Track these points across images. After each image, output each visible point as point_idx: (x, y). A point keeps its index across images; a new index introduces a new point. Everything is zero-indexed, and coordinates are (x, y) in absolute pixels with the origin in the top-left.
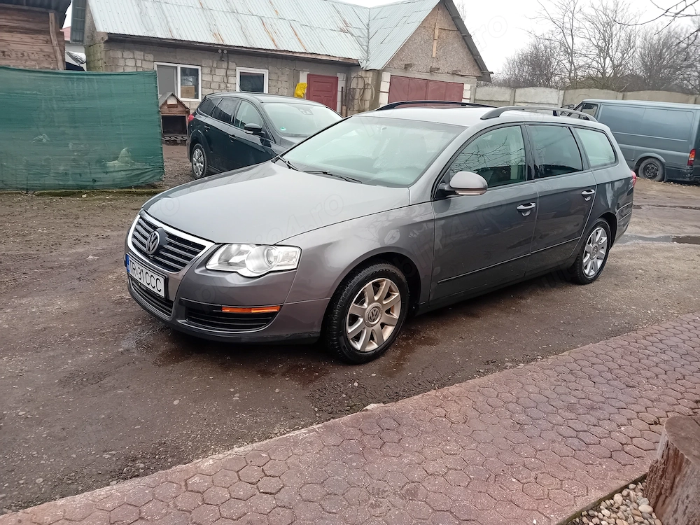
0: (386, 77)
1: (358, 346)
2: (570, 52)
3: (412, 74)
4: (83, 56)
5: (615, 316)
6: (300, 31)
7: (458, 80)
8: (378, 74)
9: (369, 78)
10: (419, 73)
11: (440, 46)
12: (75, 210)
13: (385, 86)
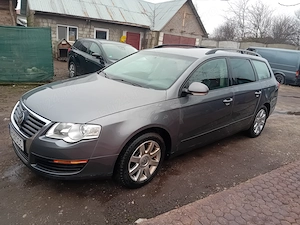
0: (162, 34)
1: (135, 179)
2: (242, 27)
3: (173, 33)
4: (26, 21)
5: (271, 156)
6: (124, 12)
7: (193, 37)
8: (158, 33)
9: (154, 35)
10: (177, 33)
11: (186, 21)
12: (6, 93)
13: (161, 38)
